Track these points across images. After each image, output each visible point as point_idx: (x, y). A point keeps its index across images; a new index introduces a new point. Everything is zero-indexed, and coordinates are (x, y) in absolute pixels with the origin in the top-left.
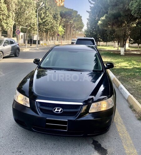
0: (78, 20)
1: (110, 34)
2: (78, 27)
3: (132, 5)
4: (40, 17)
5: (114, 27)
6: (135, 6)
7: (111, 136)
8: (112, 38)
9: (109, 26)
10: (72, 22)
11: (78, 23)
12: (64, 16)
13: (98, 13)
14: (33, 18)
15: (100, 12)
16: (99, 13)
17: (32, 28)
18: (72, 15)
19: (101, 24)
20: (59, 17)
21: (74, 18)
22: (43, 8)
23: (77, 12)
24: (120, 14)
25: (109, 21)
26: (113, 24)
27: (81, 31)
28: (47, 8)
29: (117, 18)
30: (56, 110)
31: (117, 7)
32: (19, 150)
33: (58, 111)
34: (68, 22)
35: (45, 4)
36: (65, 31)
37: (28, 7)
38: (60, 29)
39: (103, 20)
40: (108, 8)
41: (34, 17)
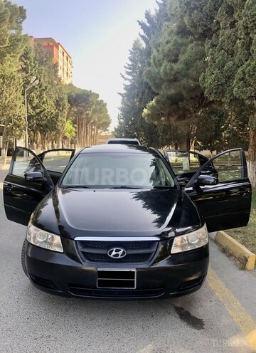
0: (101, 109)
1: (163, 132)
2: (101, 122)
3: (204, 79)
4: (31, 104)
5: (171, 119)
6: (210, 81)
7: (203, 297)
8: (166, 139)
9: (163, 119)
10: (90, 113)
11: (100, 115)
12: (74, 102)
13: (140, 96)
14: (19, 107)
15: (143, 93)
16: (143, 95)
17: (15, 124)
18: (90, 100)
19: (148, 115)
20: (67, 103)
21: (94, 107)
22: (36, 87)
23: (97, 96)
24: (182, 96)
25: (161, 109)
26: (170, 114)
27: (106, 130)
28: (44, 88)
29: (177, 104)
30: (114, 253)
31: (177, 83)
32: (47, 334)
33: (118, 255)
34: (82, 113)
35: (40, 81)
36: (77, 131)
37: (8, 86)
38: (68, 126)
39: (152, 108)
40: (162, 85)
41: (19, 103)
